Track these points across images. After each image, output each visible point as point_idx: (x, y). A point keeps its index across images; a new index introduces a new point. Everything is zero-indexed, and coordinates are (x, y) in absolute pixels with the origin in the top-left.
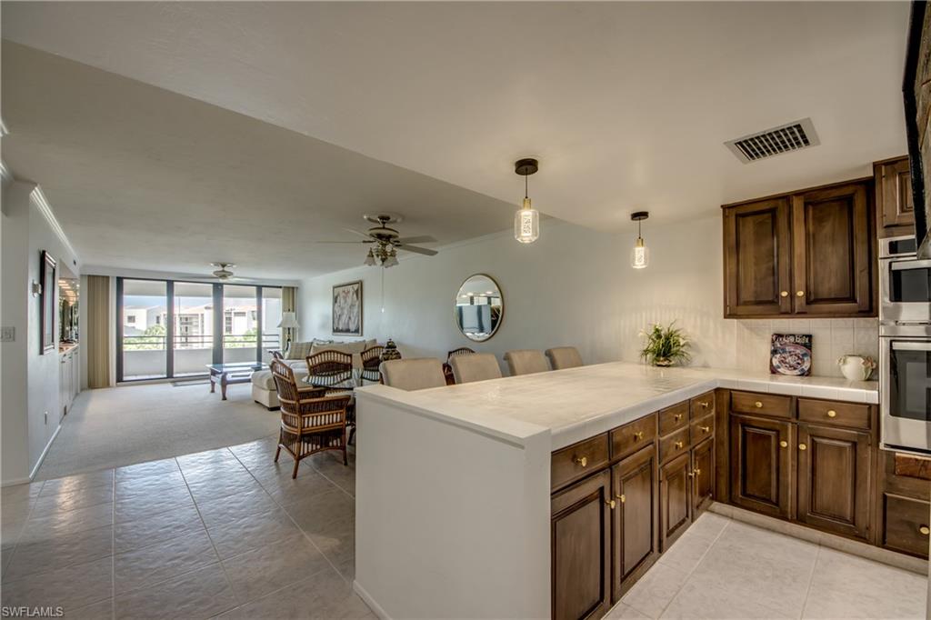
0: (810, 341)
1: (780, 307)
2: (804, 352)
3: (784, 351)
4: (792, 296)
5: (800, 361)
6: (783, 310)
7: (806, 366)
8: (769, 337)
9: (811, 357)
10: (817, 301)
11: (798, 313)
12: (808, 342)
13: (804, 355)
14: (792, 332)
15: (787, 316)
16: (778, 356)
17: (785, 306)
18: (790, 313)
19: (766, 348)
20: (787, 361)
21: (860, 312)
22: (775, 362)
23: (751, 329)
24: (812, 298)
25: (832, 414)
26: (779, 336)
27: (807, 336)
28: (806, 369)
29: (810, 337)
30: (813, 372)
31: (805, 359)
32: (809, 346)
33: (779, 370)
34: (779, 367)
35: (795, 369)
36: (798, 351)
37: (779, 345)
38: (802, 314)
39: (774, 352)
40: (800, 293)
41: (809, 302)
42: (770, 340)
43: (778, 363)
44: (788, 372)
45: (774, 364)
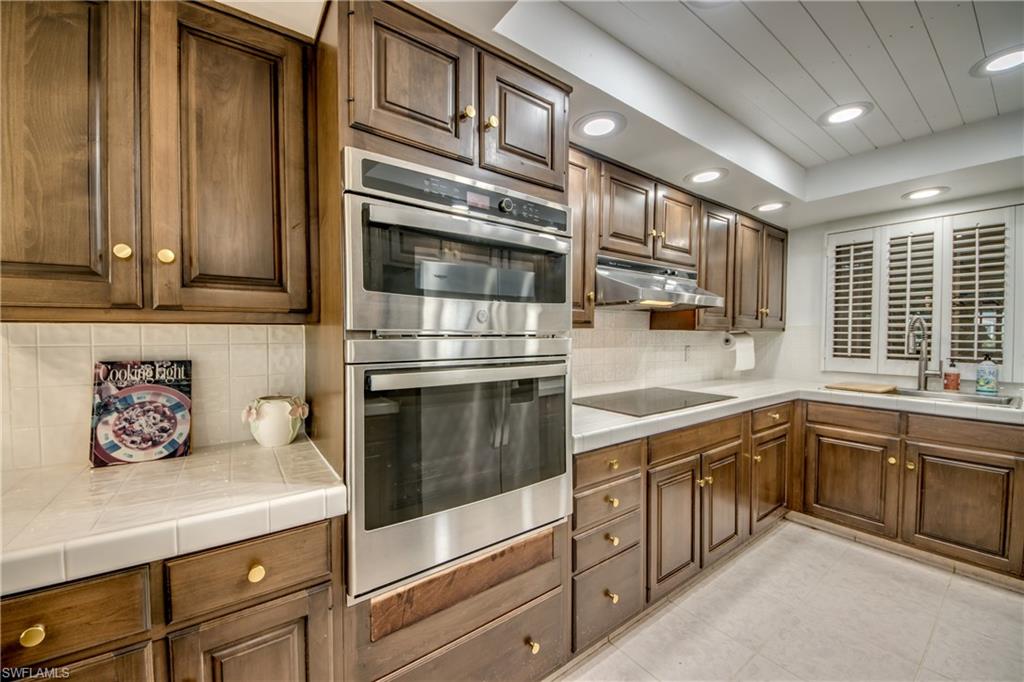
0: (187, 374)
1: (109, 289)
2: (176, 399)
3: (128, 404)
4: (144, 261)
5: (166, 424)
6: (118, 298)
7: (180, 433)
8: (87, 371)
9: (190, 411)
10: (207, 279)
11: (161, 308)
12: (182, 377)
13: (177, 407)
14: (146, 355)
15: (132, 315)
16: (112, 418)
17: (125, 285)
18: (139, 307)
19: (80, 400)
20: (136, 427)
21: (292, 311)
22: (106, 435)
23: (33, 350)
24: (195, 273)
25: (257, 574)
26: (113, 366)
27: (180, 363)
28: (181, 441)
29: (186, 365)
30: (195, 443)
31: (179, 416)
32: (185, 387)
33: (115, 454)
34: (116, 447)
35: (155, 444)
36: (162, 400)
37: (114, 391)
38: (172, 311)
39: (102, 409)
40: (167, 255)
41: (186, 283)
42: (90, 381)
43: (112, 437)
44: (138, 455)
45: (102, 441)
